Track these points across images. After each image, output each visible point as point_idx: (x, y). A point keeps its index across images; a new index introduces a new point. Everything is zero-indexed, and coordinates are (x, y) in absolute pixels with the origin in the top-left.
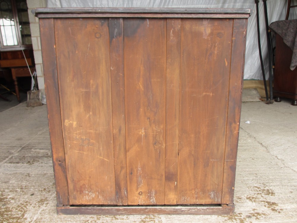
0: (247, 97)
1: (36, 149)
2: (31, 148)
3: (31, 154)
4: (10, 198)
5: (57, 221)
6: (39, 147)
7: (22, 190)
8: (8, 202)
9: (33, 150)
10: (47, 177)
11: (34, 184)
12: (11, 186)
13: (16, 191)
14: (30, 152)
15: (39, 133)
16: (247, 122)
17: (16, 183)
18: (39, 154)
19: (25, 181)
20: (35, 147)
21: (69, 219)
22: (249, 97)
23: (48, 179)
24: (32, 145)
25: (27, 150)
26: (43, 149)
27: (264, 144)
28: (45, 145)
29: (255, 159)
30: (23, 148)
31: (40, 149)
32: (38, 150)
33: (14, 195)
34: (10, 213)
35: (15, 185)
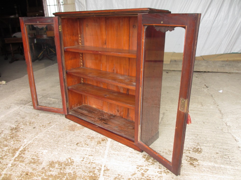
0: (233, 69)
1: (50, 98)
2: (48, 97)
3: (46, 101)
4: (21, 128)
5: (41, 146)
6: (53, 97)
7: (30, 124)
8: (19, 131)
9: (48, 98)
10: (48, 118)
11: (38, 121)
12: (25, 120)
13: (27, 124)
14: (46, 99)
15: (57, 87)
16: (220, 91)
17: (29, 119)
18: (51, 101)
19: (34, 119)
20: (51, 97)
21: (48, 146)
22: (235, 68)
23: (48, 119)
24: (50, 95)
25: (45, 98)
26: (55, 98)
27: (222, 111)
28: (57, 96)
29: (206, 123)
30: (43, 96)
31: (53, 98)
32: (51, 99)
33: (24, 127)
34: (17, 137)
35: (27, 120)
